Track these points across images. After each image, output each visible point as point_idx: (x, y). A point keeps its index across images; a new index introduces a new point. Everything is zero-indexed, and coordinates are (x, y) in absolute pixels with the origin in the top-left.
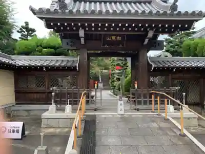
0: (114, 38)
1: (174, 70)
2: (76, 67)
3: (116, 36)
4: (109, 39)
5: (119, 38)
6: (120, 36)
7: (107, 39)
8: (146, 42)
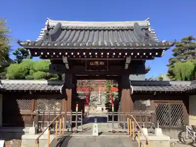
1: (155, 94)
2: (60, 90)
3: (99, 61)
5: (101, 63)
6: (102, 61)
7: (91, 64)
8: (127, 67)
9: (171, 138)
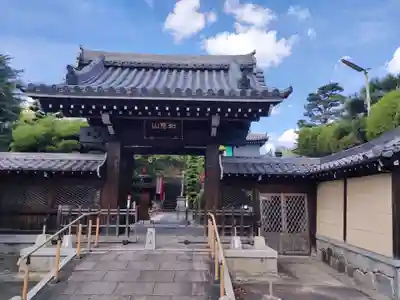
0: (163, 125)
1: (260, 179)
2: (96, 171)
3: (169, 122)
4: (155, 127)
5: (171, 126)
6: (175, 122)
7: (154, 127)
8: (214, 132)
9: (279, 254)
